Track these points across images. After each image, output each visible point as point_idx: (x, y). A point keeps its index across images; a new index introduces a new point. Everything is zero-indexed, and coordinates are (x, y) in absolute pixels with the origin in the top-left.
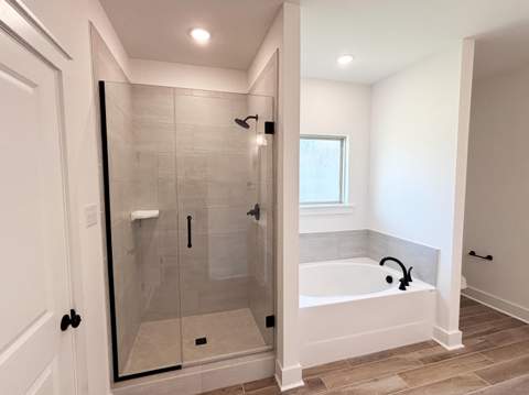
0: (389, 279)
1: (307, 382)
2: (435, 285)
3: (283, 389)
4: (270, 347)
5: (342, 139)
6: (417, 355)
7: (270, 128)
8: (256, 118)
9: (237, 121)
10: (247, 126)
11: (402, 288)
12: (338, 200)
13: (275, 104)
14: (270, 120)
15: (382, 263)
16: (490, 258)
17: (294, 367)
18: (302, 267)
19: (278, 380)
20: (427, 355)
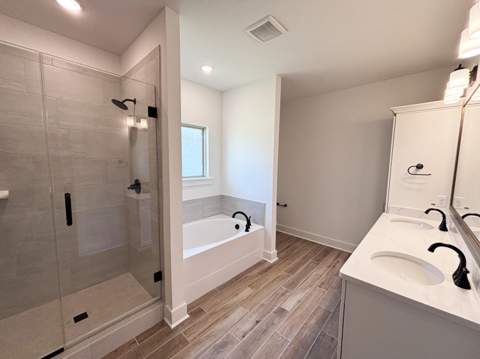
0: (237, 227)
1: (190, 314)
2: (263, 224)
3: (173, 326)
4: (158, 297)
5: (203, 129)
6: (256, 271)
7: (153, 112)
8: (134, 101)
9: (114, 101)
10: (125, 108)
11: (247, 230)
12: (201, 174)
13: (157, 92)
14: (153, 105)
15: (233, 217)
16: (285, 206)
17: (180, 306)
18: (184, 226)
19: (167, 321)
20: (261, 269)
